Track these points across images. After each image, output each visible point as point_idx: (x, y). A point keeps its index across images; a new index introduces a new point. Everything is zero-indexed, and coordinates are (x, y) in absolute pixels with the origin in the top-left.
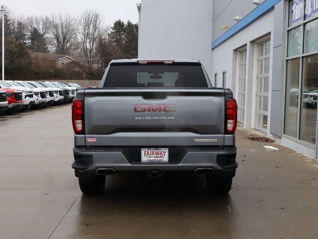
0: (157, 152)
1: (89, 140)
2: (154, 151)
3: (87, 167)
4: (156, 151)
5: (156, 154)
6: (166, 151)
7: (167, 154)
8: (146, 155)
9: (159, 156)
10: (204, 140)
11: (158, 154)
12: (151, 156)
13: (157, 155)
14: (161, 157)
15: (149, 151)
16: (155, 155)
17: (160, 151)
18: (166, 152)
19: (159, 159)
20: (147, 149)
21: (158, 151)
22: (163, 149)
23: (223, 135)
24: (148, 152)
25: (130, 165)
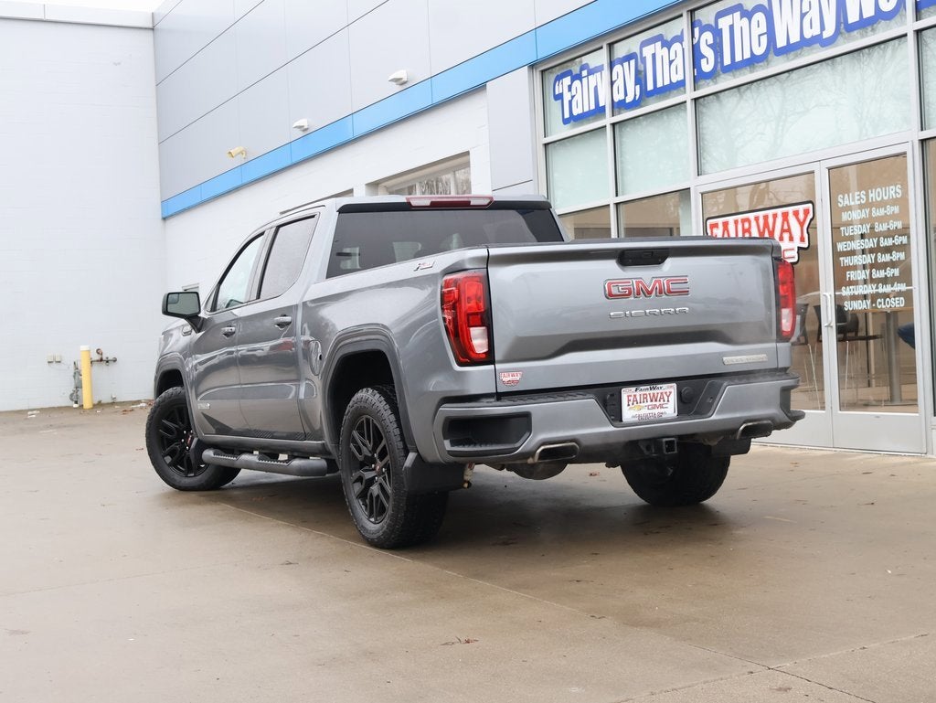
0: (654, 394)
1: (506, 378)
2: (647, 392)
3: (517, 445)
4: (652, 392)
5: (652, 401)
6: (671, 390)
7: (673, 398)
8: (631, 403)
9: (658, 403)
10: (744, 358)
11: (656, 401)
12: (642, 404)
13: (654, 403)
14: (661, 406)
15: (638, 393)
16: (649, 403)
17: (659, 391)
18: (670, 393)
19: (656, 411)
20: (634, 389)
21: (656, 391)
22: (664, 386)
23: (774, 345)
24: (635, 396)
25: (611, 429)
